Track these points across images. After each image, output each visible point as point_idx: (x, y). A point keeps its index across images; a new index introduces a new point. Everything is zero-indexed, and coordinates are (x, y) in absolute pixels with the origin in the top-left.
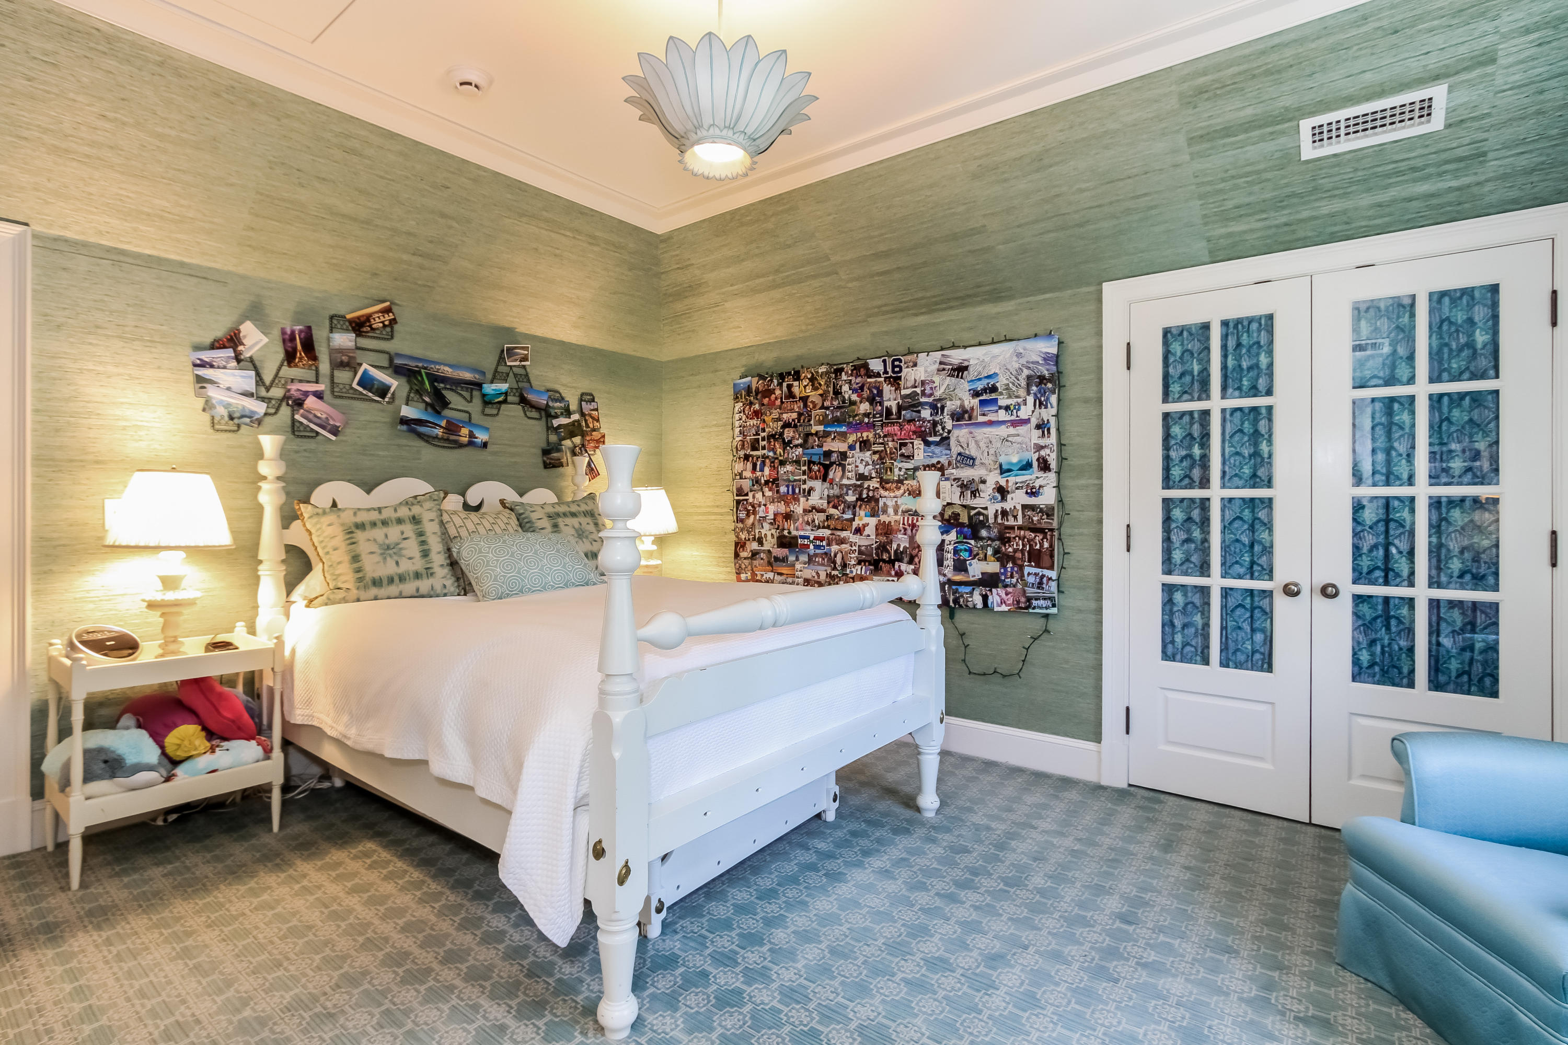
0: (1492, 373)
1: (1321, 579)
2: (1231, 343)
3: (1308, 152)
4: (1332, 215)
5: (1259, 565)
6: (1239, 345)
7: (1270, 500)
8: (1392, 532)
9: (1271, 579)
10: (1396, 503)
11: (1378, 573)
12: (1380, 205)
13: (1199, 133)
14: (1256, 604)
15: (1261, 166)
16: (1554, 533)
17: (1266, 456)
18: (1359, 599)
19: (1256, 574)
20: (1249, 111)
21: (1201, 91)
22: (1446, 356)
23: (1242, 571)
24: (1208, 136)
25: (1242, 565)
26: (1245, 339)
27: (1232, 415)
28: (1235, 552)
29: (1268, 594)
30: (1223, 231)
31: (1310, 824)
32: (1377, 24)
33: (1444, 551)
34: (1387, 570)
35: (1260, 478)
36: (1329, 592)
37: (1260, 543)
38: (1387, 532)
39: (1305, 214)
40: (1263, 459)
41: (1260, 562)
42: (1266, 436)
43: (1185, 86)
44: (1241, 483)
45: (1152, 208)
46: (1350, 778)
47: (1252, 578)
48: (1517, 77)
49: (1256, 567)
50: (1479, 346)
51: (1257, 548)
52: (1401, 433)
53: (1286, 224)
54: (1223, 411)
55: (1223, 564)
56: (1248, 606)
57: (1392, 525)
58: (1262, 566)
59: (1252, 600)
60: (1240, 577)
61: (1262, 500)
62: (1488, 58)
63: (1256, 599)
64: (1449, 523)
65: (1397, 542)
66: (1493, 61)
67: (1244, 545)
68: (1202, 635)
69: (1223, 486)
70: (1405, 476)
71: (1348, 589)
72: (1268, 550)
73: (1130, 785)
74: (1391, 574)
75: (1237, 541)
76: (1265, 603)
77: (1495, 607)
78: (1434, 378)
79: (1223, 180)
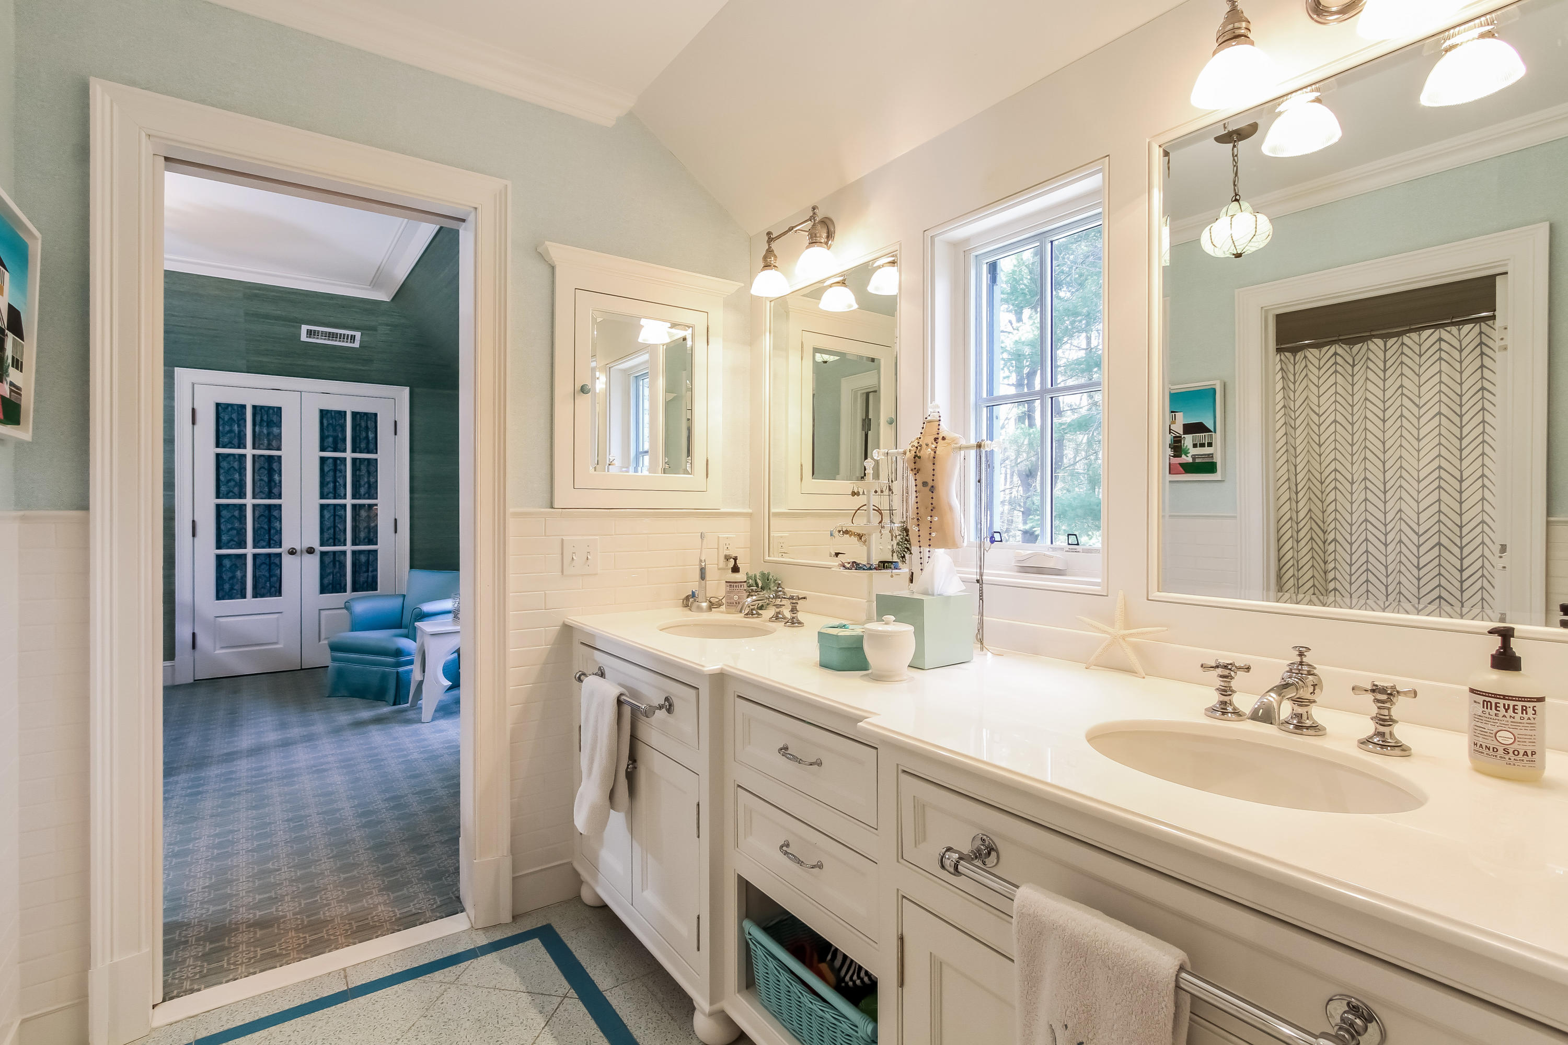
0: (375, 451)
1: (306, 545)
2: (258, 418)
3: (304, 337)
4: (312, 366)
5: (273, 540)
6: (262, 420)
7: (280, 506)
8: (337, 521)
9: (280, 547)
10: (339, 507)
11: (331, 541)
12: (333, 368)
13: (251, 312)
14: (272, 561)
15: (282, 337)
16: (396, 520)
17: (277, 482)
18: (323, 554)
19: (272, 545)
20: (279, 312)
21: (256, 295)
22: (358, 441)
23: (264, 544)
24: (256, 315)
25: (264, 541)
26: (265, 418)
27: (258, 458)
28: (261, 534)
29: (279, 555)
30: (256, 359)
31: (302, 669)
32: (337, 302)
33: (357, 529)
34: (334, 539)
35: (274, 493)
36: (311, 551)
37: (274, 528)
38: (334, 520)
39: (299, 363)
40: (276, 484)
41: (275, 539)
42: (278, 471)
43: (248, 291)
44: (264, 496)
45: (217, 337)
46: (320, 641)
47: (270, 548)
48: (383, 338)
49: (272, 542)
50: (370, 439)
51: (272, 531)
52: (340, 474)
53: (291, 364)
54: (254, 456)
55: (254, 540)
56: (268, 563)
57: (337, 518)
58: (275, 541)
59: (270, 560)
60: (263, 547)
61: (275, 505)
62: (374, 329)
63: (272, 558)
64: (359, 516)
65: (339, 525)
66: (376, 330)
67: (265, 529)
68: (241, 582)
69: (254, 497)
70: (342, 495)
71: (319, 548)
72: (279, 532)
73: (195, 680)
74: (337, 541)
75: (262, 528)
76: (277, 561)
77: (376, 551)
78: (354, 451)
79: (260, 336)
